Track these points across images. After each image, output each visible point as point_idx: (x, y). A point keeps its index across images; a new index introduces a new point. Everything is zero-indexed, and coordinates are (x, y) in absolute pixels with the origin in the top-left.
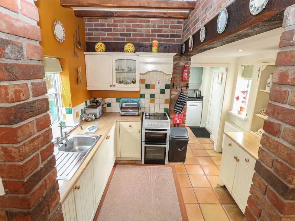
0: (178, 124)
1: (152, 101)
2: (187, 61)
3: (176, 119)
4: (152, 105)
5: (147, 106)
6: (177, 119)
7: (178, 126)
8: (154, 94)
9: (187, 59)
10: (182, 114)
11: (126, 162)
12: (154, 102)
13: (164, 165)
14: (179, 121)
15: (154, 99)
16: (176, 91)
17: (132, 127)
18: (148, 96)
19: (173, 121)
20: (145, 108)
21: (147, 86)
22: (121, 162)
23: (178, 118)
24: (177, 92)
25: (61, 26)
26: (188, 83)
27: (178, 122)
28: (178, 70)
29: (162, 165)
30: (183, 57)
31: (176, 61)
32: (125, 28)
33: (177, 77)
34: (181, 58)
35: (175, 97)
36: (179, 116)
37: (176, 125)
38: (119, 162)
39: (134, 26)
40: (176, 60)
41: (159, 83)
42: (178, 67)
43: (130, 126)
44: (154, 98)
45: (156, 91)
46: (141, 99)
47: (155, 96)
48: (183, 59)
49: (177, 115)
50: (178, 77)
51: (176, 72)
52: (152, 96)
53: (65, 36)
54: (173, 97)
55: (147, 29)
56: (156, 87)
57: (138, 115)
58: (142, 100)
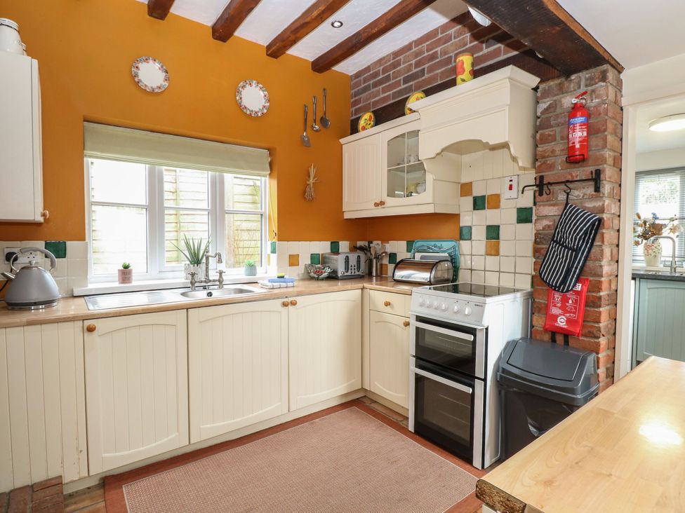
0: (567, 335)
1: (494, 251)
2: (593, 87)
3: (555, 311)
4: (492, 262)
5: (478, 263)
6: (560, 311)
7: (566, 342)
8: (499, 226)
9: (591, 79)
10: (577, 293)
11: (380, 409)
12: (497, 254)
13: (468, 466)
14: (569, 321)
15: (498, 243)
16: (551, 205)
17: (392, 307)
18: (479, 234)
19: (544, 319)
20: (472, 270)
21: (479, 203)
22: (374, 406)
23: (563, 308)
24: (556, 208)
25: (258, 88)
26: (600, 167)
27: (562, 322)
28: (558, 129)
29: (462, 463)
30: (573, 77)
31: (548, 99)
32: (413, 62)
33: (553, 151)
34: (566, 84)
35: (549, 226)
36: (565, 300)
37: (560, 339)
38: (367, 403)
39: (430, 47)
40: (548, 97)
41: (511, 188)
42: (557, 116)
43: (387, 304)
44: (498, 238)
45: (505, 216)
46: (462, 242)
47: (503, 233)
48: (572, 85)
49: (558, 296)
50: (558, 153)
51: (549, 135)
52: (493, 232)
53: (269, 107)
54: (544, 229)
55: (460, 40)
56: (503, 203)
57: (430, 281)
58: (465, 246)
